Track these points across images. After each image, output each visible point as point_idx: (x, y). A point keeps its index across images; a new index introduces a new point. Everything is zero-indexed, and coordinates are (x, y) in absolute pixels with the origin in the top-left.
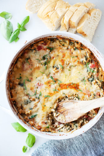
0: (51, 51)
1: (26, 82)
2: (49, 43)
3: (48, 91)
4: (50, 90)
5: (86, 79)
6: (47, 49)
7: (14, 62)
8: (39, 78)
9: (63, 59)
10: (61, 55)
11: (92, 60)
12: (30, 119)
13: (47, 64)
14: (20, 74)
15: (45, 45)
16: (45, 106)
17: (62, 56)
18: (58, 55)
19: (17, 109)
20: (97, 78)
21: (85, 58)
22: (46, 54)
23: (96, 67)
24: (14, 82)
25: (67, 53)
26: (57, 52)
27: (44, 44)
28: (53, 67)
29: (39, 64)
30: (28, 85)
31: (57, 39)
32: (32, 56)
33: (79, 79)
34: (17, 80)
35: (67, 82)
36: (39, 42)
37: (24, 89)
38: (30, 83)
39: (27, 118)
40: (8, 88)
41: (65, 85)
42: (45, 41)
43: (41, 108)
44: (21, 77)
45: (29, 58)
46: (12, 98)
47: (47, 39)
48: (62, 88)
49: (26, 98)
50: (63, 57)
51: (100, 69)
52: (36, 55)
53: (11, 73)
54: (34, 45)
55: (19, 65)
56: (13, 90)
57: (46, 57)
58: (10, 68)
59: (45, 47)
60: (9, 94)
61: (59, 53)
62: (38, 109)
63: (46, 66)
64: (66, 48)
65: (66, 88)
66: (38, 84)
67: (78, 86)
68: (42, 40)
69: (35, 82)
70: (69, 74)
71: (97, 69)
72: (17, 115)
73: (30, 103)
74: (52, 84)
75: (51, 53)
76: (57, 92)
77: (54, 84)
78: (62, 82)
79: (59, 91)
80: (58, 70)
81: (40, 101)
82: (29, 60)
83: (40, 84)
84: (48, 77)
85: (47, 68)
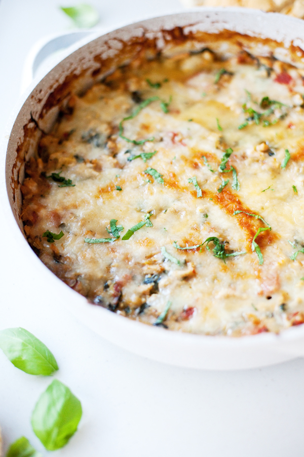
0: (302, 106)
1: (154, 105)
3: (176, 168)
4: (183, 172)
6: (300, 94)
8: (195, 127)
12: (43, 175)
13: (255, 124)
16: (120, 190)
22: (283, 102)
29: (238, 104)
30: (150, 114)
32: (243, 77)
33: (295, 233)
34: (144, 83)
37: (128, 111)
38: (160, 114)
39: (37, 166)
41: (239, 203)
43: (102, 184)
44: (159, 85)
45: (231, 74)
48: (219, 200)
49: (104, 130)
52: (255, 83)
55: (191, 63)
57: (273, 107)
59: (301, 89)
62: (91, 177)
63: (250, 123)
65: (230, 212)
66: (176, 135)
67: (271, 240)
69: (172, 124)
70: (281, 194)
73: (98, 146)
74: (208, 165)
75: (299, 109)
76: (195, 194)
77: (212, 171)
78: (239, 189)
79: (201, 197)
80: (266, 157)
81: (122, 168)
82: (226, 77)
83: (177, 139)
84: (219, 146)
85: (244, 128)
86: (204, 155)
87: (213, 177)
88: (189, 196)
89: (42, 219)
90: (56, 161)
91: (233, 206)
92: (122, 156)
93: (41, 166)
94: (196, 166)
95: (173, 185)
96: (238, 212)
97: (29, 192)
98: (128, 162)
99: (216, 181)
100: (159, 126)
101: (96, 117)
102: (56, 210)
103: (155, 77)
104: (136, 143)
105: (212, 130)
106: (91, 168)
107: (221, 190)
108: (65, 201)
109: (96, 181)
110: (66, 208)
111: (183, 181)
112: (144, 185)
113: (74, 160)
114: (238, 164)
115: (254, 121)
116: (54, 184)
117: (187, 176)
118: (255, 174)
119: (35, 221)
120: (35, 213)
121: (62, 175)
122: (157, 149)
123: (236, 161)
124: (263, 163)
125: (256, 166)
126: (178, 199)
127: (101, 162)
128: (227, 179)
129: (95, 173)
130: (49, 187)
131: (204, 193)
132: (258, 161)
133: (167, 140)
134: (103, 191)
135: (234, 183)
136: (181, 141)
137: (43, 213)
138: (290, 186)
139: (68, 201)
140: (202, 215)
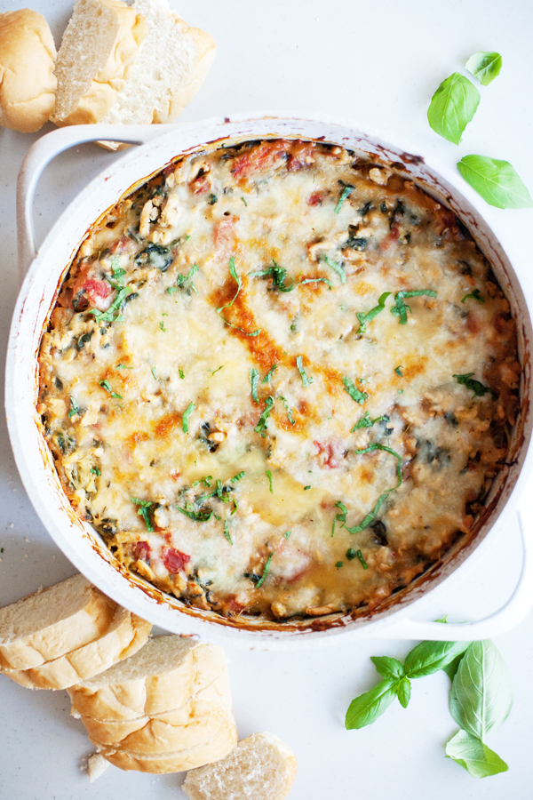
0: (157, 505)
1: (356, 519)
2: (127, 539)
3: (328, 402)
4: (318, 398)
5: (170, 279)
6: (156, 529)
7: (307, 623)
8: (301, 478)
9: (152, 434)
10: (142, 453)
11: (77, 311)
12: (495, 396)
14: (338, 565)
15: (145, 545)
16: (397, 371)
17: (145, 444)
18: (152, 464)
19: (494, 479)
20: (132, 237)
21: (87, 344)
22: (181, 517)
23: (90, 273)
24: (390, 571)
25: (115, 432)
26: (142, 477)
27: (144, 552)
28: (213, 450)
29: (242, 517)
30: (361, 501)
31: (88, 515)
32: (232, 568)
33: (189, 307)
34: (370, 561)
35: (237, 348)
36: (151, 582)
37: (391, 506)
38: (347, 501)
39: (505, 409)
40: (430, 578)
41: (251, 349)
42: (131, 560)
43: (420, 381)
44: (350, 556)
45: (248, 575)
46: (463, 528)
47: (117, 557)
48: (276, 353)
49: (422, 471)
50: (145, 437)
51: (88, 251)
52: (215, 558)
53: (362, 604)
54: (177, 594)
55: (305, 598)
56: (428, 549)
57: (195, 508)
58: (342, 624)
59: (154, 541)
60: (454, 556)
61: (141, 468)
62: (434, 390)
63: (228, 482)
64: (99, 451)
65: (263, 335)
66: (328, 462)
67: (218, 293)
68: (136, 573)
69: (331, 483)
70: (200, 364)
71: (96, 264)
72: (516, 462)
73: (428, 443)
74: (287, 408)
75: (163, 502)
76: (305, 361)
77: (283, 399)
78: (251, 371)
79: (298, 356)
80: (214, 420)
81: (396, 406)
82: (255, 571)
83: (325, 455)
84: (271, 442)
85: (237, 476)
86: (291, 425)
87: (281, 388)
88: (312, 359)
89: (490, 323)
90: (481, 416)
91: (260, 344)
92: (397, 425)
93: (500, 408)
94: (303, 407)
95: (332, 376)
96: (255, 335)
97: (510, 365)
98: (388, 415)
99: (279, 382)
100: (349, 478)
101: (434, 493)
102: (473, 337)
103: (354, 573)
104: (379, 446)
105: (279, 470)
106: (436, 404)
107: (273, 367)
108: (464, 353)
109: (427, 384)
110: (463, 340)
111: (319, 380)
112: (368, 376)
113: (457, 415)
114: (249, 409)
115: (223, 486)
116: (479, 378)
117: (313, 389)
118: (228, 396)
119: (497, 320)
120: (499, 330)
121: (471, 393)
122: (351, 435)
123: (251, 414)
124: (217, 413)
125: (227, 409)
126: (325, 354)
127: (423, 414)
128: (263, 386)
129: (430, 396)
130: (486, 376)
131: (294, 364)
132: (224, 417)
133: (339, 453)
134: (417, 369)
135: (256, 381)
136: (321, 450)
137: (489, 332)
138: (188, 378)
139: (460, 352)
140: (298, 328)
